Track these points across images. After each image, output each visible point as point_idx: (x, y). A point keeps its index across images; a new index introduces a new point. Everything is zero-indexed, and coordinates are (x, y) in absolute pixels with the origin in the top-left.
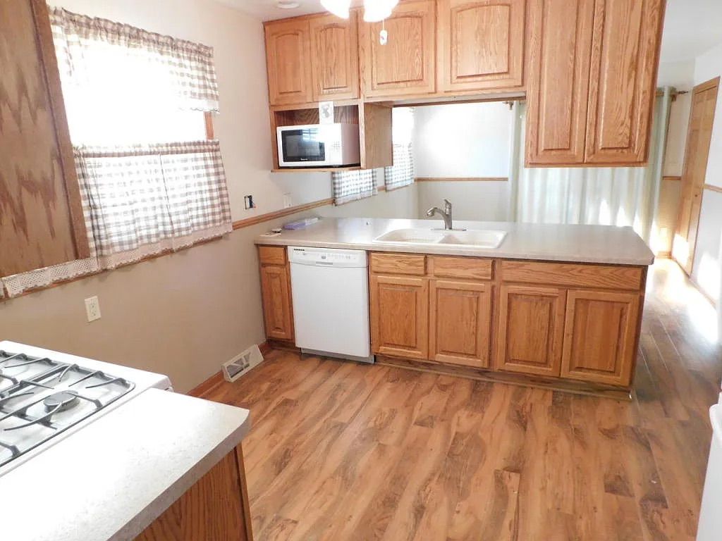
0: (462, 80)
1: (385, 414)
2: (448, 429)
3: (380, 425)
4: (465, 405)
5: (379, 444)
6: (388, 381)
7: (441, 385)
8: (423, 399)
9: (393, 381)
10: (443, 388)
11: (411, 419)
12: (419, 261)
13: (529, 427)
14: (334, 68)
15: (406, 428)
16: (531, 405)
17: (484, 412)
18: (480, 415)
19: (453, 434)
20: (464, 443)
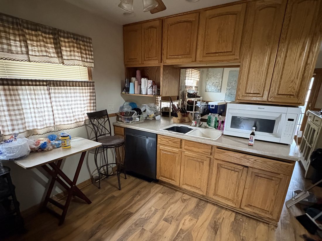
0: (209, 55)
1: (152, 211)
2: (178, 226)
3: (147, 217)
4: (191, 213)
5: (143, 228)
6: (160, 193)
7: (184, 199)
8: (172, 206)
9: (163, 193)
10: (184, 201)
11: (162, 217)
12: (178, 142)
13: (218, 233)
14: (151, 48)
15: (159, 221)
16: (223, 218)
17: (198, 219)
18: (196, 220)
19: (179, 230)
20: (183, 237)
